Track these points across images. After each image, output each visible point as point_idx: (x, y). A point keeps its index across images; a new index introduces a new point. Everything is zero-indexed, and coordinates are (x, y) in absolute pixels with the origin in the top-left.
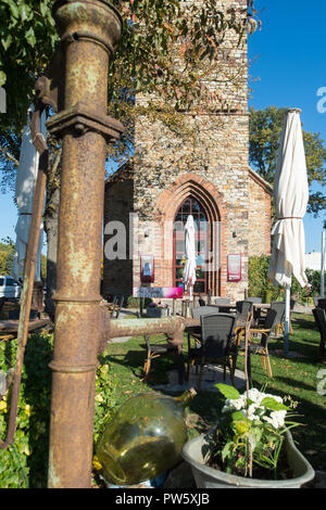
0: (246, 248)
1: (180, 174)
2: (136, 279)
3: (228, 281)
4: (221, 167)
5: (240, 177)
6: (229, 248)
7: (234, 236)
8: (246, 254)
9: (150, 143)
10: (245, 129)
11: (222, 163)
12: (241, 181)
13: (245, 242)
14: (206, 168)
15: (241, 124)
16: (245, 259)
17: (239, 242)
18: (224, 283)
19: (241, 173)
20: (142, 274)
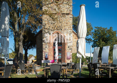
0: (72, 51)
1: (55, 31)
2: (44, 58)
3: (67, 59)
4: (65, 29)
5: (70, 32)
6: (67, 51)
7: (69, 47)
8: (72, 52)
9: (47, 23)
10: (72, 19)
11: (65, 28)
12: (70, 33)
13: (71, 49)
14: (61, 29)
15: (71, 17)
16: (71, 53)
17: (70, 49)
18: (66, 60)
19: (70, 31)
20: (45, 57)
